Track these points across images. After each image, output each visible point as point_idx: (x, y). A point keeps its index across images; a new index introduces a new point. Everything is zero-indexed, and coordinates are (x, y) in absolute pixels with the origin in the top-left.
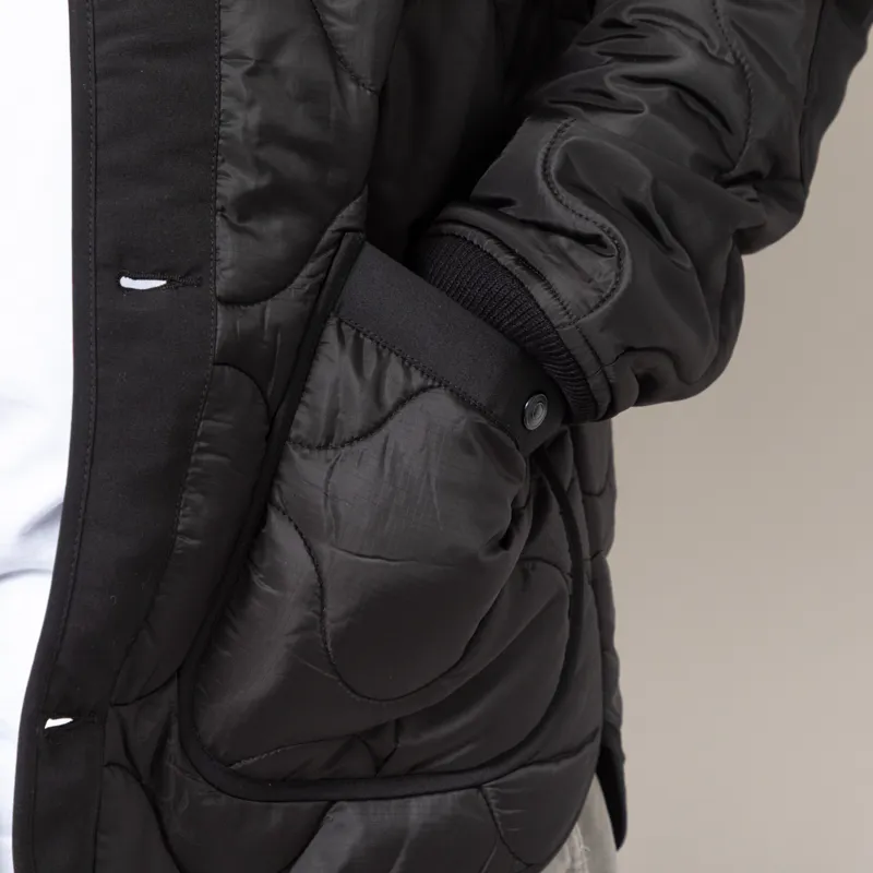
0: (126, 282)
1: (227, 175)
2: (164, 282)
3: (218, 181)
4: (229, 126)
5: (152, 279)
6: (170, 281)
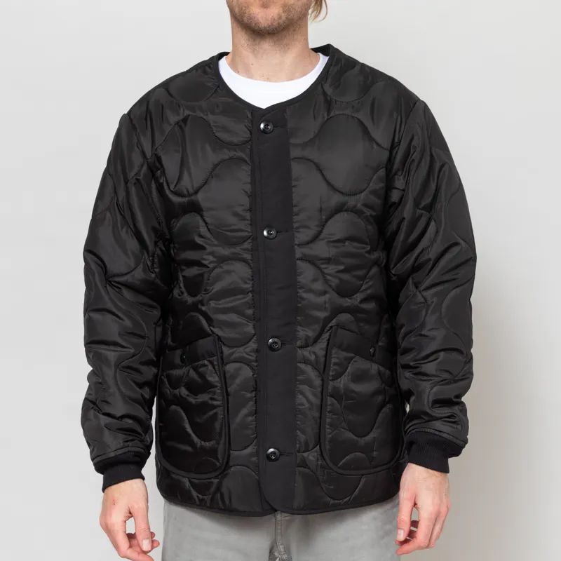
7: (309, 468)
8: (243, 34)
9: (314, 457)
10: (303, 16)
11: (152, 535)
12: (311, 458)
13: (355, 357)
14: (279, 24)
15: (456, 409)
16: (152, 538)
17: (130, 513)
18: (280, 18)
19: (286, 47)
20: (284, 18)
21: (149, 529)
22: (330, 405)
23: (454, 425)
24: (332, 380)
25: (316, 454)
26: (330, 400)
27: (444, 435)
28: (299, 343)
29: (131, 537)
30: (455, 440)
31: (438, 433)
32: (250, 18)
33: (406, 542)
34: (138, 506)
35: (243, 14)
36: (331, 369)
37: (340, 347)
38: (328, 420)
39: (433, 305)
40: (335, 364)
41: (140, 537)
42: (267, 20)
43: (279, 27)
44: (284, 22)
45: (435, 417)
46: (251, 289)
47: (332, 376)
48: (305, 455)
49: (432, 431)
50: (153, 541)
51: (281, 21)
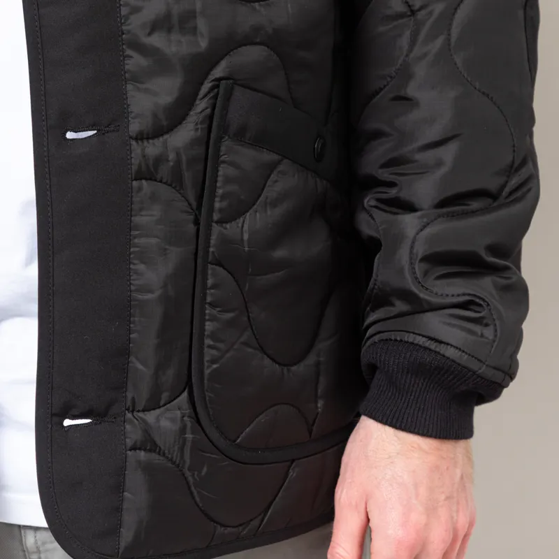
0: (70, 135)
1: (131, 57)
2: (95, 132)
3: (125, 62)
4: (129, 25)
5: (87, 131)
6: (98, 130)
7: (161, 453)
9: (173, 420)
12: (165, 423)
13: (279, 162)
15: (485, 286)
22: (214, 287)
23: (477, 328)
24: (220, 222)
25: (178, 413)
26: (214, 275)
27: (450, 352)
28: (135, 127)
30: (474, 365)
31: (433, 346)
36: (220, 192)
37: (240, 136)
38: (209, 326)
39: (432, 20)
40: (228, 180)
45: (428, 302)
47: (221, 210)
48: (150, 417)
49: (420, 340)
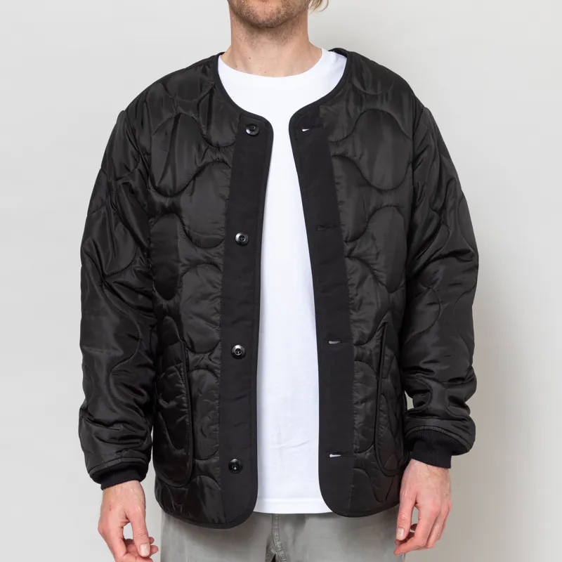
0: (330, 342)
2: (340, 342)
5: (336, 341)
8: (242, 27)
10: (303, 11)
11: (151, 540)
14: (278, 18)
16: (151, 543)
17: (127, 518)
18: (279, 12)
19: (284, 41)
20: (283, 13)
21: (147, 534)
28: (355, 341)
29: (128, 543)
32: (249, 12)
33: (404, 541)
34: (135, 511)
35: (241, 7)
36: (384, 366)
38: (381, 419)
41: (137, 542)
42: (265, 14)
43: (278, 22)
44: (283, 16)
46: (219, 294)
50: (151, 547)
51: (280, 16)
